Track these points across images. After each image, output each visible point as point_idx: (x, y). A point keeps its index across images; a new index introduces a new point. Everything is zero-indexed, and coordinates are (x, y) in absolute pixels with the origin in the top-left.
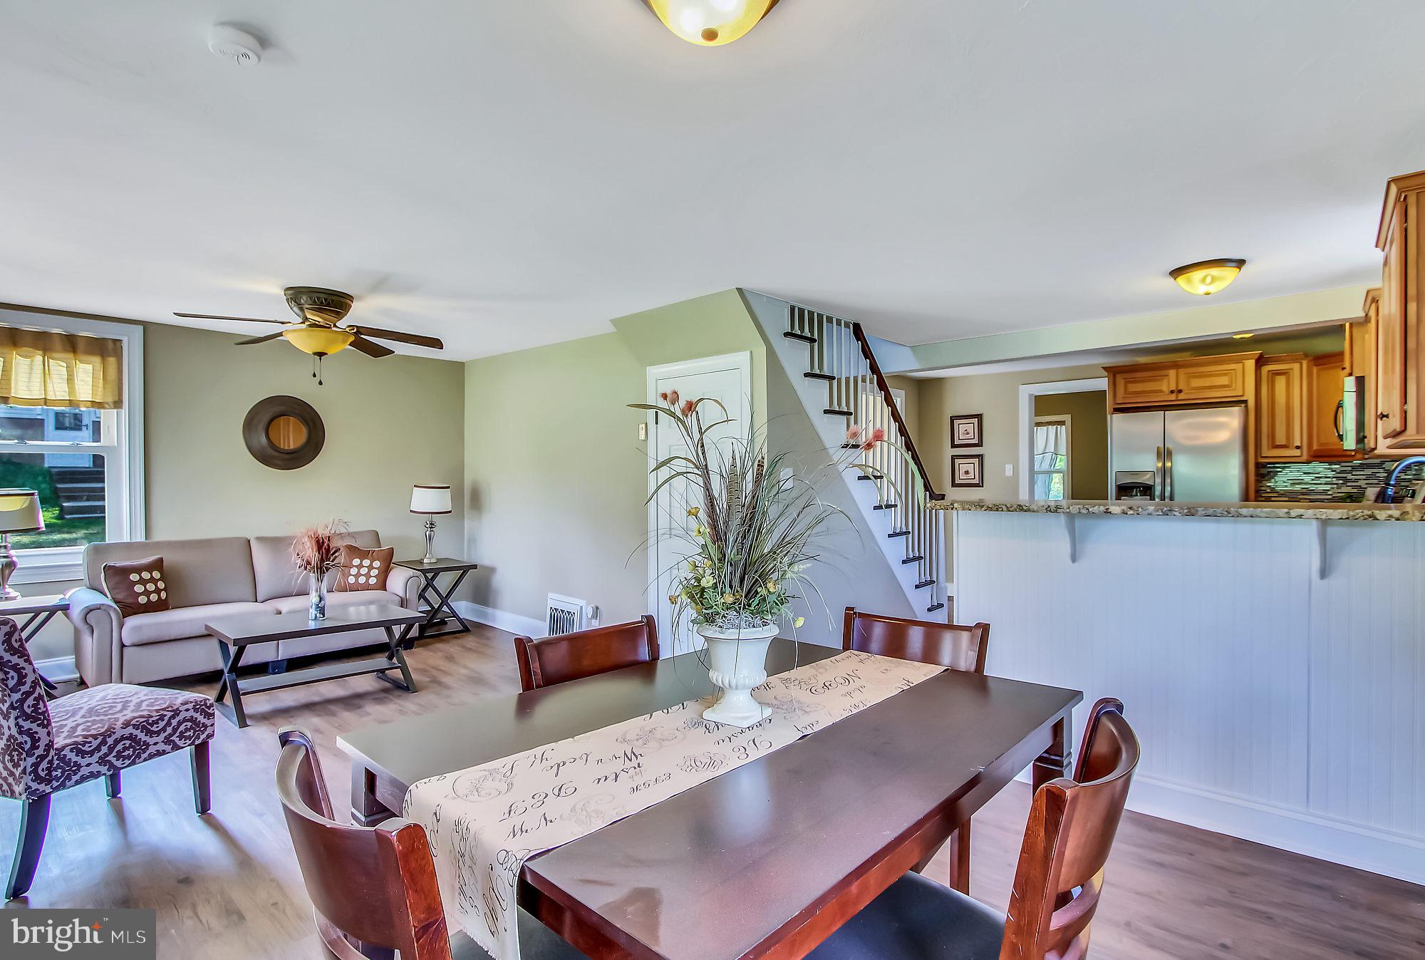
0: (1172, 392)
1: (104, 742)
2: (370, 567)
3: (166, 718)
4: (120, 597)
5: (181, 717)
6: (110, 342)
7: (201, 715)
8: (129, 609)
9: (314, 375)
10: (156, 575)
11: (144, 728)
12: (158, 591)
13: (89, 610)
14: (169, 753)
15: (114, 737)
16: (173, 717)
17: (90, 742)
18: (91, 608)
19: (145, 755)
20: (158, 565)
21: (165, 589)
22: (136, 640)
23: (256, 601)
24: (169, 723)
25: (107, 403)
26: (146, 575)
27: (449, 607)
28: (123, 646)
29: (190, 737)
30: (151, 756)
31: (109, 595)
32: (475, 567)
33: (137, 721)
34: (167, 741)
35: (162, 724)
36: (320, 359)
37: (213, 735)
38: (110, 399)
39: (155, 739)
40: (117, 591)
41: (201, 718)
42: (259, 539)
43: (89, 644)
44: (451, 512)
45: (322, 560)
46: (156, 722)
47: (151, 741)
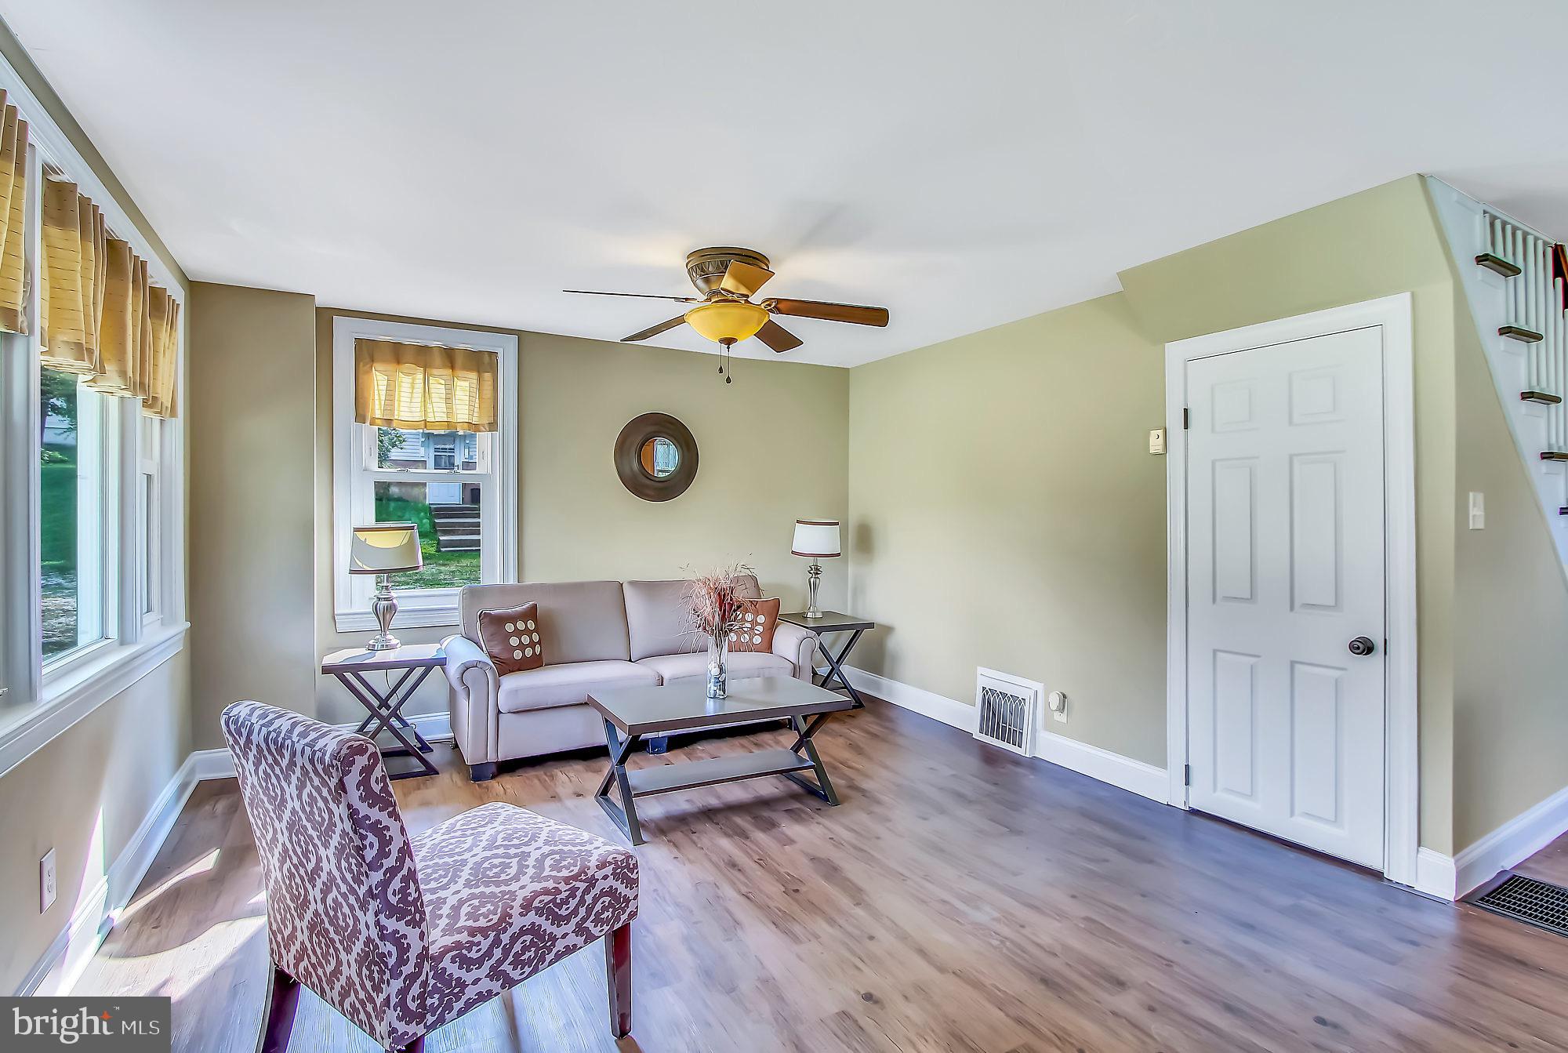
1: (497, 942)
2: (754, 623)
3: (579, 894)
4: (496, 650)
5: (596, 891)
6: (486, 355)
7: (622, 883)
8: (506, 666)
9: (721, 370)
10: (531, 625)
11: (550, 912)
12: (532, 645)
13: (466, 668)
14: (582, 947)
15: (510, 932)
16: (587, 891)
17: (479, 943)
18: (468, 665)
19: (551, 956)
20: (532, 613)
21: (539, 643)
22: (514, 707)
23: (630, 660)
24: (582, 901)
25: (483, 425)
26: (521, 625)
27: (841, 676)
28: (499, 712)
29: (608, 920)
30: (559, 957)
31: (484, 649)
32: (871, 625)
33: (540, 902)
34: (580, 930)
35: (573, 903)
36: (728, 348)
37: (636, 913)
38: (486, 421)
39: (564, 929)
40: (492, 643)
41: (622, 889)
42: (632, 583)
43: (465, 707)
44: (839, 555)
45: (723, 619)
46: (565, 902)
47: (558, 932)
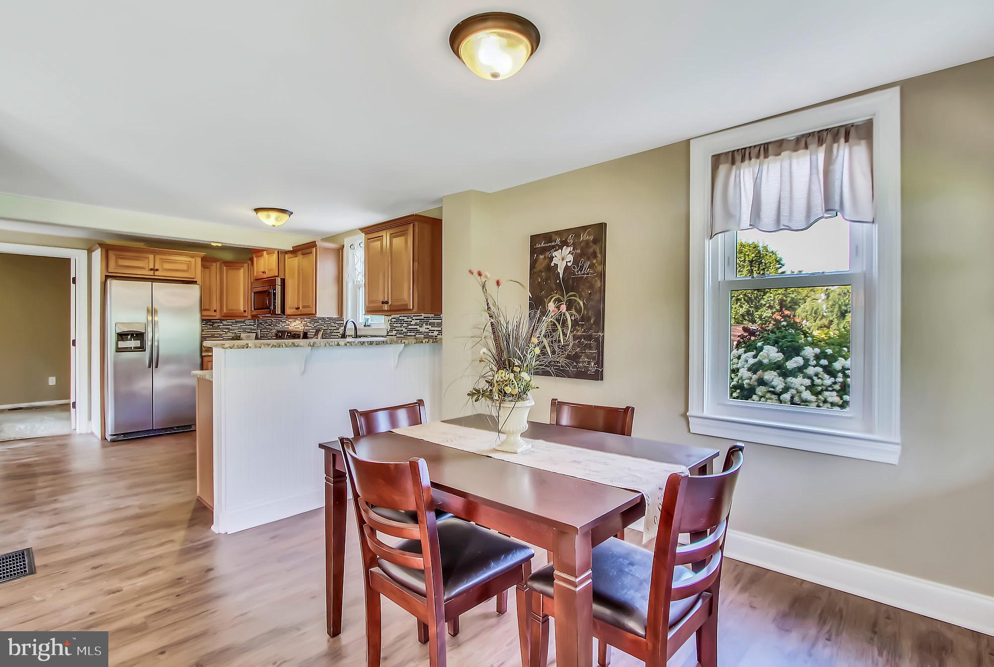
0: (151, 270)
